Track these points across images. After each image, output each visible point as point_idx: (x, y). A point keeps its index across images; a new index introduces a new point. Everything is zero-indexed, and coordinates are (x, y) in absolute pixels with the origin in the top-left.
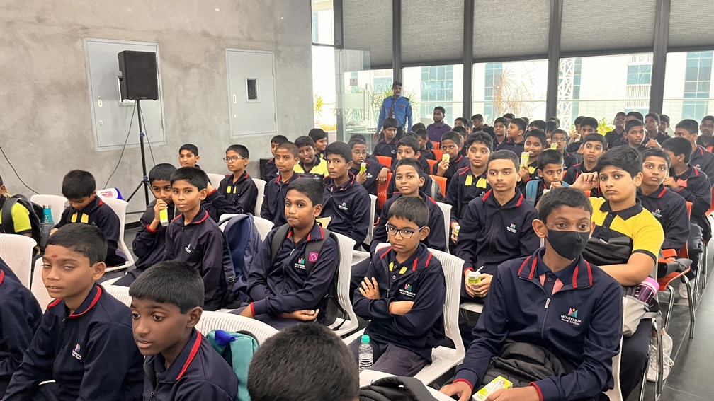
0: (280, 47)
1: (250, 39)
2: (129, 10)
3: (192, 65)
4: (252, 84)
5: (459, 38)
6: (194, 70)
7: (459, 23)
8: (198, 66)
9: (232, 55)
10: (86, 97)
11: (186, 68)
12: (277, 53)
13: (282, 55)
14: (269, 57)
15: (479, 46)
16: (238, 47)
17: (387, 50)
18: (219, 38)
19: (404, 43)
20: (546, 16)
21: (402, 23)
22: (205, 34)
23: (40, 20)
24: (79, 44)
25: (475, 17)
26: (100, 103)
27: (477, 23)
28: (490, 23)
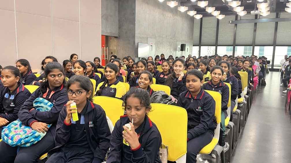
5: (215, 41)
7: (215, 38)
10: (176, 50)
15: (219, 43)
17: (198, 43)
19: (202, 41)
20: (233, 38)
21: (202, 37)
24: (177, 42)
25: (218, 37)
27: (219, 39)
28: (221, 39)
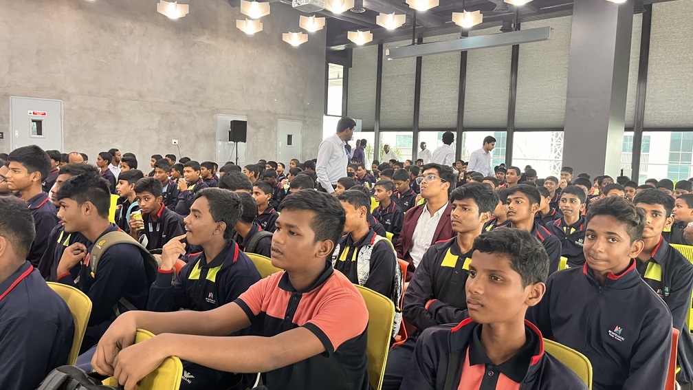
0: (306, 119)
1: (291, 115)
2: (236, 101)
3: (261, 127)
4: (290, 137)
5: (411, 117)
6: (262, 129)
8: (264, 127)
9: (281, 122)
10: (215, 139)
11: (258, 128)
12: (304, 122)
13: (307, 123)
14: (300, 123)
15: (422, 121)
16: (284, 118)
18: (275, 114)
20: (456, 107)
21: (381, 106)
22: (268, 112)
23: (201, 106)
24: (215, 116)
26: (220, 143)
28: (428, 109)
